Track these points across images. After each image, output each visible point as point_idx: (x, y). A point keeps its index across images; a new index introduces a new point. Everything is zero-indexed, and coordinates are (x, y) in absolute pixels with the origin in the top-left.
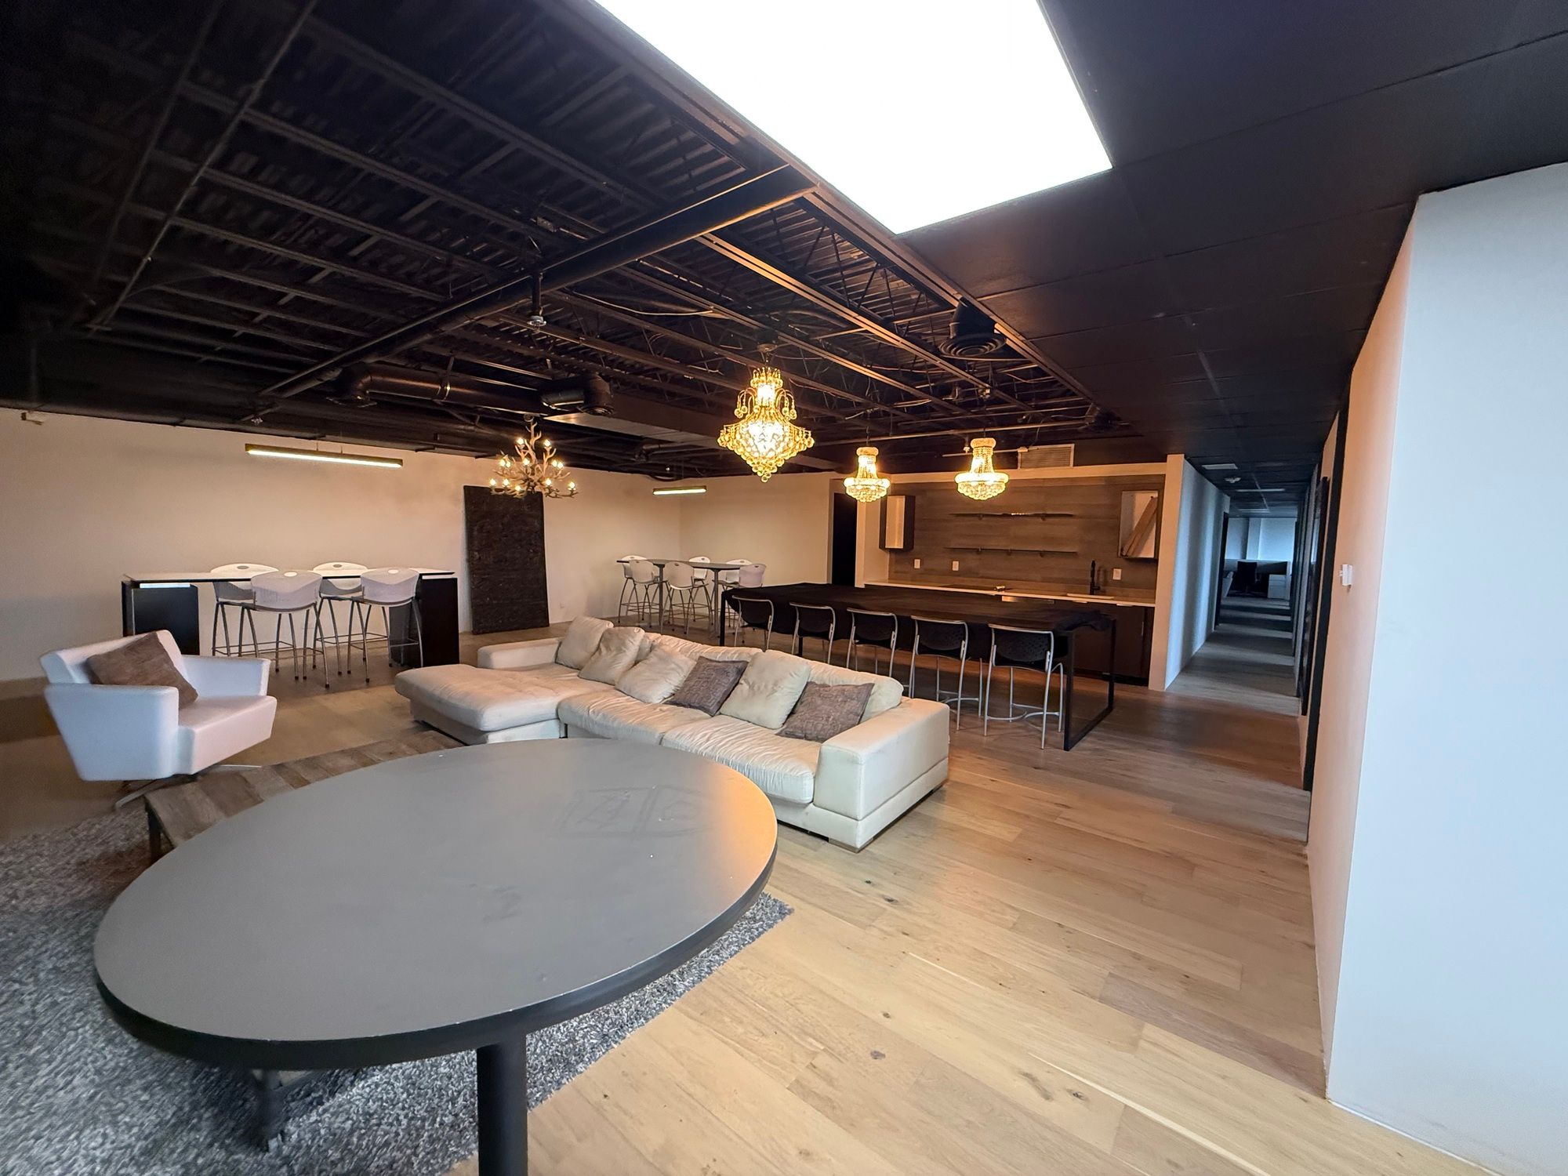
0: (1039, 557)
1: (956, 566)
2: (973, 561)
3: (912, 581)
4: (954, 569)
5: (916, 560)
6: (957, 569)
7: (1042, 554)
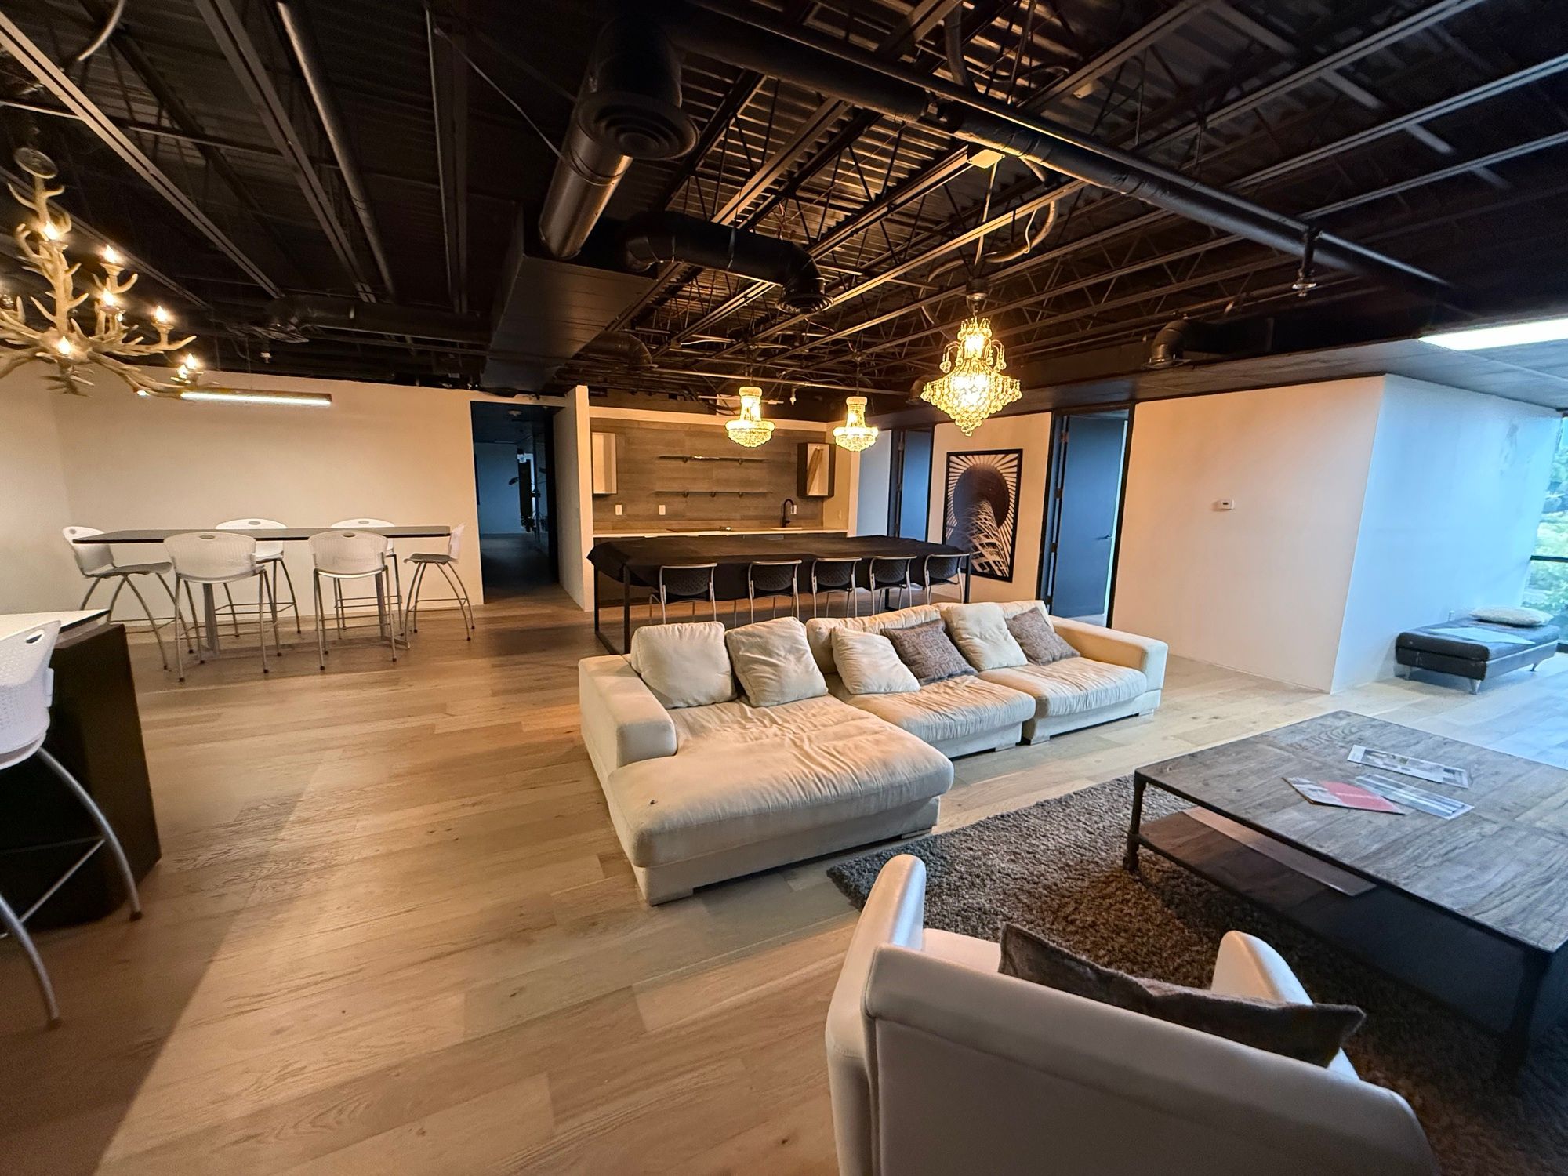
0: (738, 498)
1: (662, 510)
2: (679, 504)
3: (613, 529)
4: (661, 513)
5: (617, 506)
6: (664, 513)
7: (741, 495)
